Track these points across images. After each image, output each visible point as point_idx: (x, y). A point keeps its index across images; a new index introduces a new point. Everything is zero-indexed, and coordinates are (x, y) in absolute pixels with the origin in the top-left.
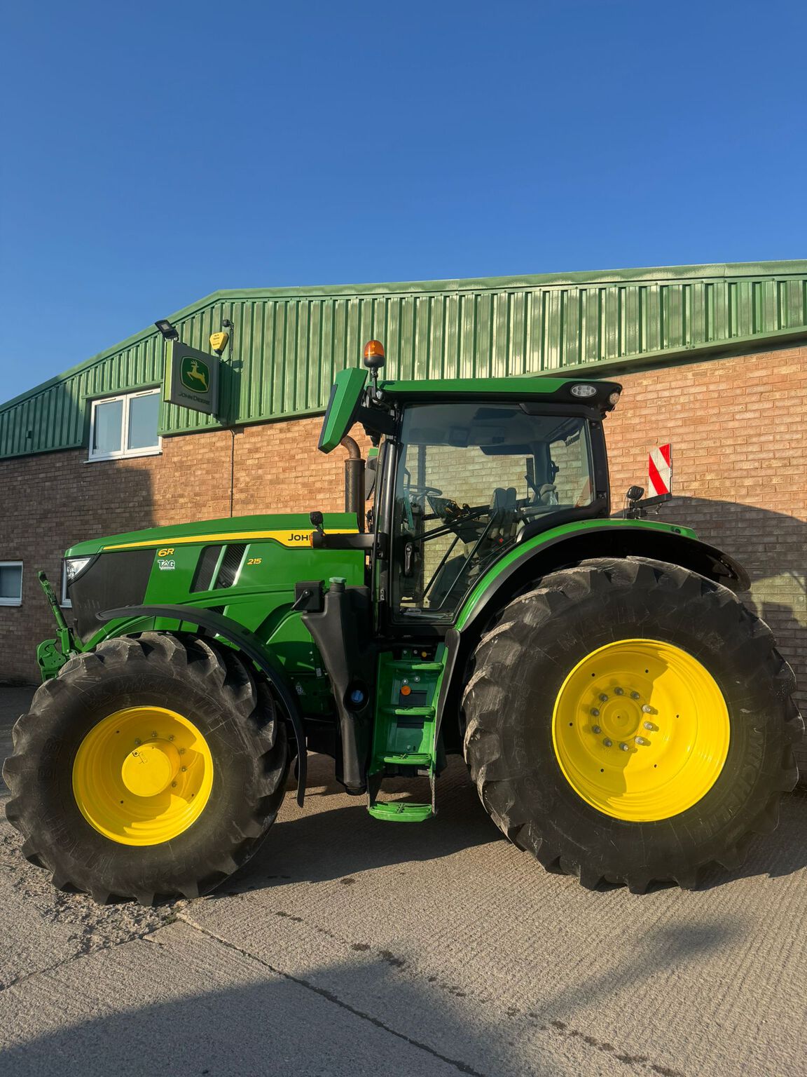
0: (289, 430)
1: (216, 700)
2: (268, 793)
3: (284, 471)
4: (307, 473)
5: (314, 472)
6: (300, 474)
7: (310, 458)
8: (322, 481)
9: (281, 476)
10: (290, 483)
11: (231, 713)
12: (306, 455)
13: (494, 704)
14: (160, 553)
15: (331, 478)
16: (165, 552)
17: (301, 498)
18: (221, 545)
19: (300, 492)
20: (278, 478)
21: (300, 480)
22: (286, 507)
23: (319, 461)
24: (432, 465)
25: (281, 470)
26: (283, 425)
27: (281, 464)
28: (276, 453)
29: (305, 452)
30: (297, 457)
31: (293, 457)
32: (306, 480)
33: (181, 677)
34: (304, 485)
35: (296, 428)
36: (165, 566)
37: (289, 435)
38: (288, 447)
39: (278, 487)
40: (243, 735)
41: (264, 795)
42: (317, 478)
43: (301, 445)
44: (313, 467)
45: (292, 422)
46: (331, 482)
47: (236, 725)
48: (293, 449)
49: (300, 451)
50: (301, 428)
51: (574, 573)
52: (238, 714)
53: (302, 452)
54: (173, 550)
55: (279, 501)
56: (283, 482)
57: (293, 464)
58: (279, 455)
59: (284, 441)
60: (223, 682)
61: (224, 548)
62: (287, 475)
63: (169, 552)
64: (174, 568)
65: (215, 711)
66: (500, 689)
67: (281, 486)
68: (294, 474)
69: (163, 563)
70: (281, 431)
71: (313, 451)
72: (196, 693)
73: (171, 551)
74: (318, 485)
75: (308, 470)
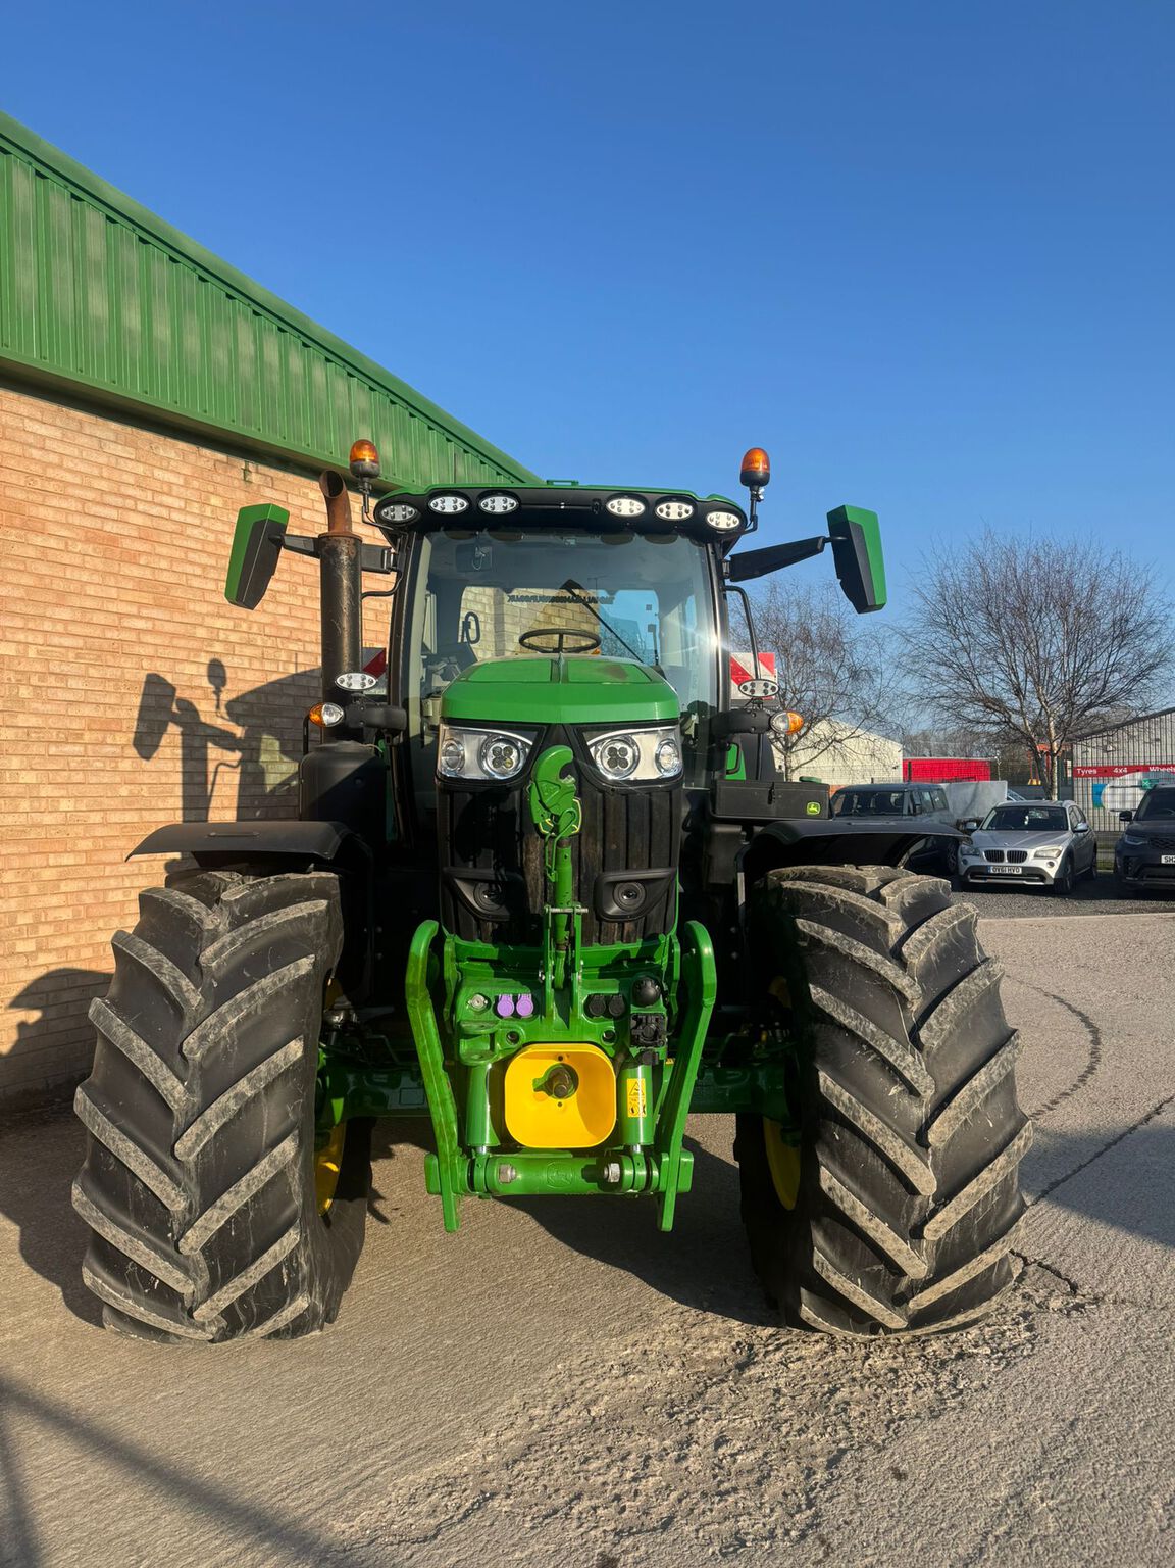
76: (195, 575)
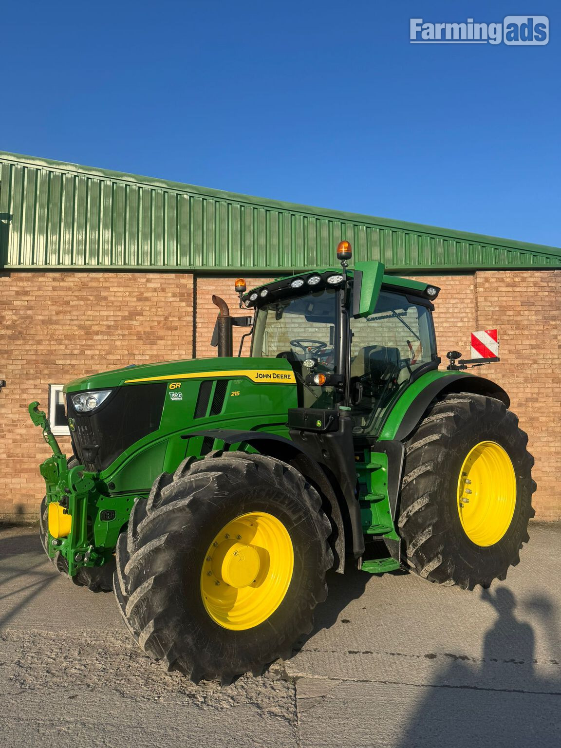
0: (63, 280)
1: (301, 501)
2: (330, 567)
3: (57, 313)
4: (83, 318)
5: (91, 317)
6: (75, 318)
7: (86, 305)
8: (99, 325)
9: (54, 318)
10: (65, 324)
11: (309, 511)
12: (82, 303)
13: (434, 487)
14: (171, 386)
15: (109, 324)
16: (174, 386)
17: (77, 337)
18: (213, 381)
19: (77, 333)
20: (51, 319)
21: (75, 322)
22: (60, 344)
23: (96, 309)
24: (202, 321)
25: (54, 313)
26: (57, 275)
27: (54, 308)
28: (48, 298)
29: (82, 300)
30: (71, 303)
31: (67, 303)
32: (82, 323)
33: (280, 486)
34: (80, 327)
35: (71, 279)
36: (175, 397)
37: (62, 284)
38: (62, 293)
39: (50, 327)
40: (316, 526)
41: (328, 569)
42: (95, 323)
43: (77, 294)
44: (89, 313)
45: (66, 273)
46: (109, 327)
47: (312, 519)
48: (68, 296)
49: (76, 298)
50: (76, 279)
51: (458, 403)
52: (313, 510)
53: (78, 300)
54: (180, 384)
55: (52, 338)
56: (56, 323)
57: (68, 309)
58: (51, 299)
59: (58, 289)
60: (303, 487)
61: (215, 383)
62: (61, 317)
63: (177, 385)
64: (182, 399)
65: (300, 510)
66: (438, 477)
67: (54, 326)
68: (69, 317)
69: (173, 395)
70: (54, 279)
71: (90, 300)
72: (290, 497)
73: (179, 384)
74: (95, 328)
75: (84, 315)
76: (295, 327)
